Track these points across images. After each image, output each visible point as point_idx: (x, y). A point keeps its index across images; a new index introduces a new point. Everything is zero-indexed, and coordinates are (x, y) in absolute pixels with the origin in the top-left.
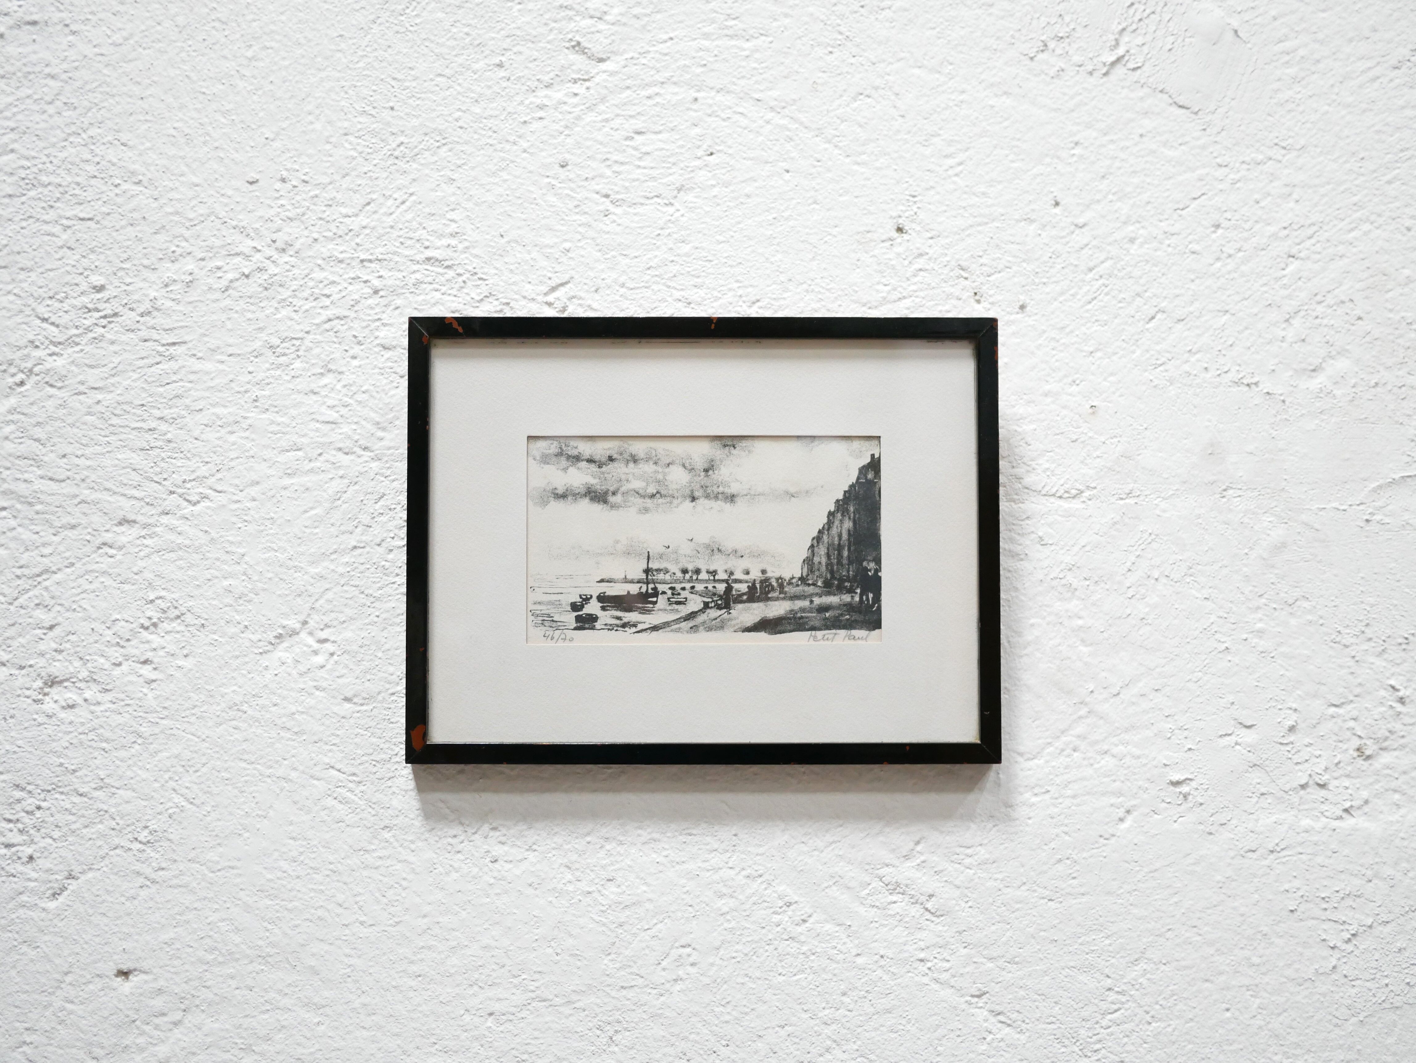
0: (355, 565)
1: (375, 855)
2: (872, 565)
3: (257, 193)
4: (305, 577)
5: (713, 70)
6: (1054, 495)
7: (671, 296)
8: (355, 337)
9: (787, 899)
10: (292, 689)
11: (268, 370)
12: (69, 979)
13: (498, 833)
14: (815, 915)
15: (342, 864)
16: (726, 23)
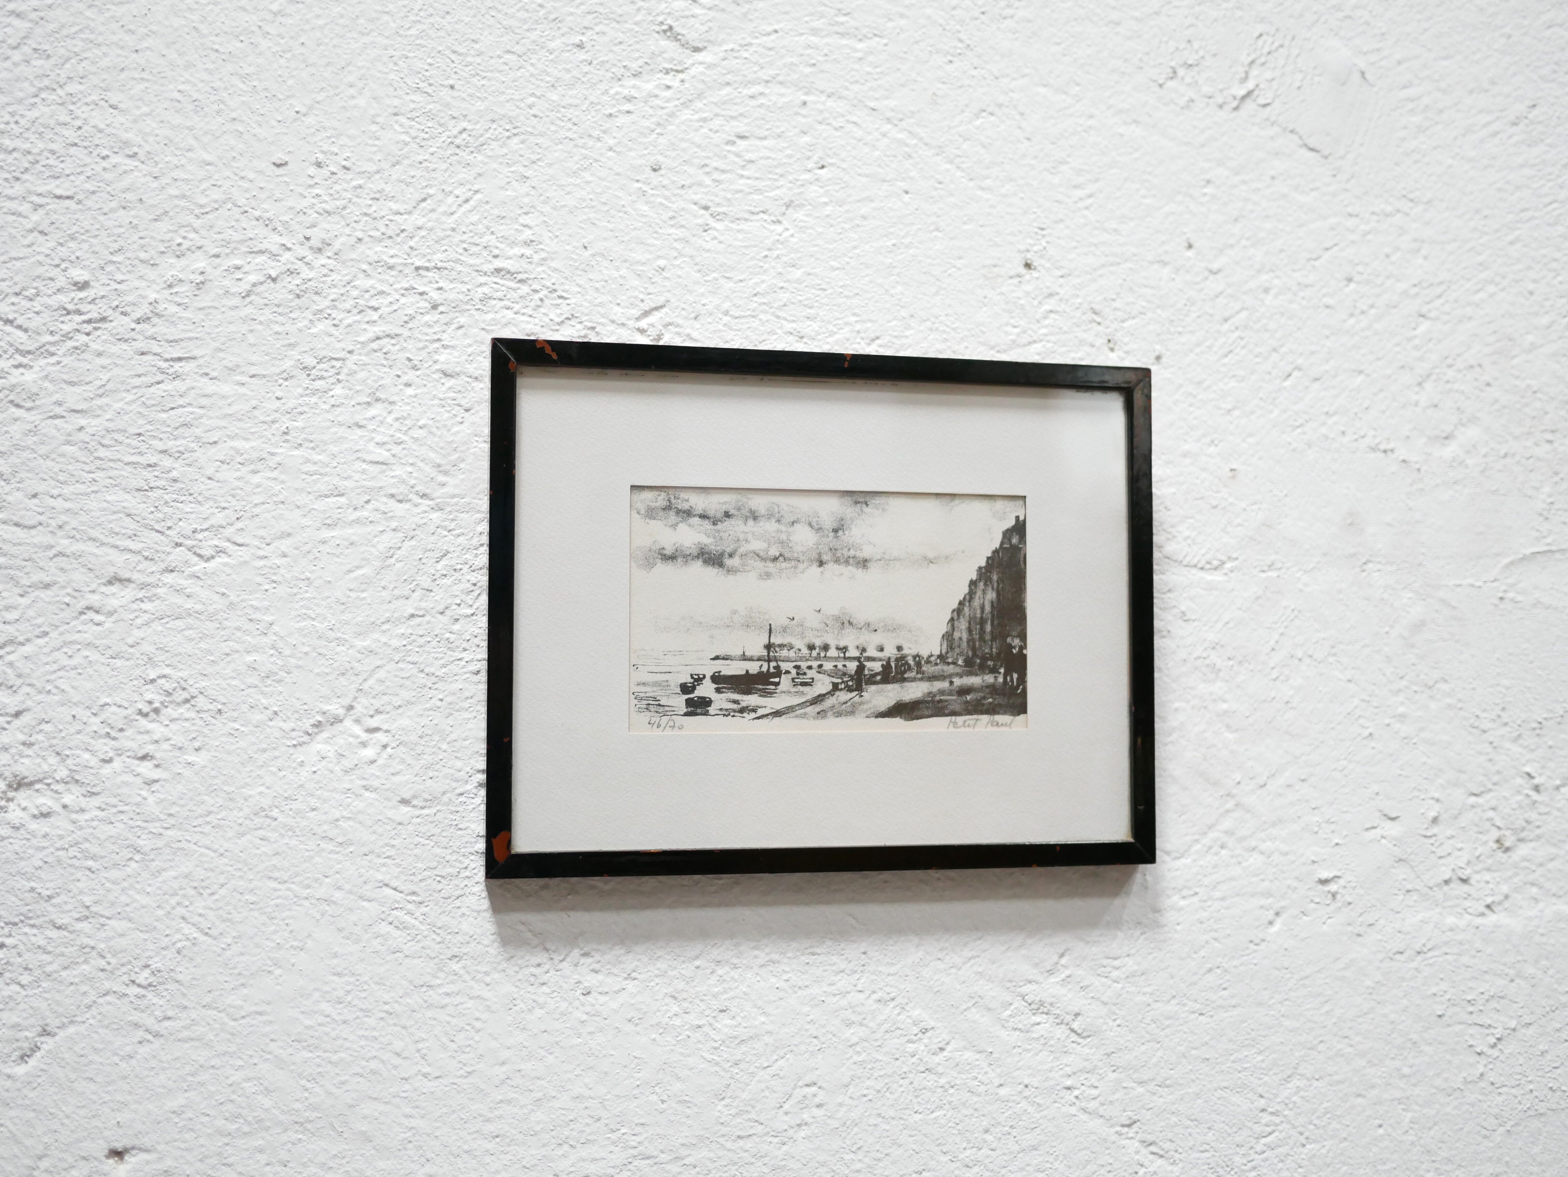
0: (413, 637)
1: (441, 991)
2: (1017, 642)
3: (286, 179)
4: (350, 651)
5: (822, 71)
6: (1195, 566)
7: (781, 328)
8: (409, 360)
9: (922, 1025)
10: (335, 790)
11: (302, 396)
12: (44, 1164)
13: (589, 960)
14: (953, 1042)
15: (400, 1004)
16: (837, 19)
